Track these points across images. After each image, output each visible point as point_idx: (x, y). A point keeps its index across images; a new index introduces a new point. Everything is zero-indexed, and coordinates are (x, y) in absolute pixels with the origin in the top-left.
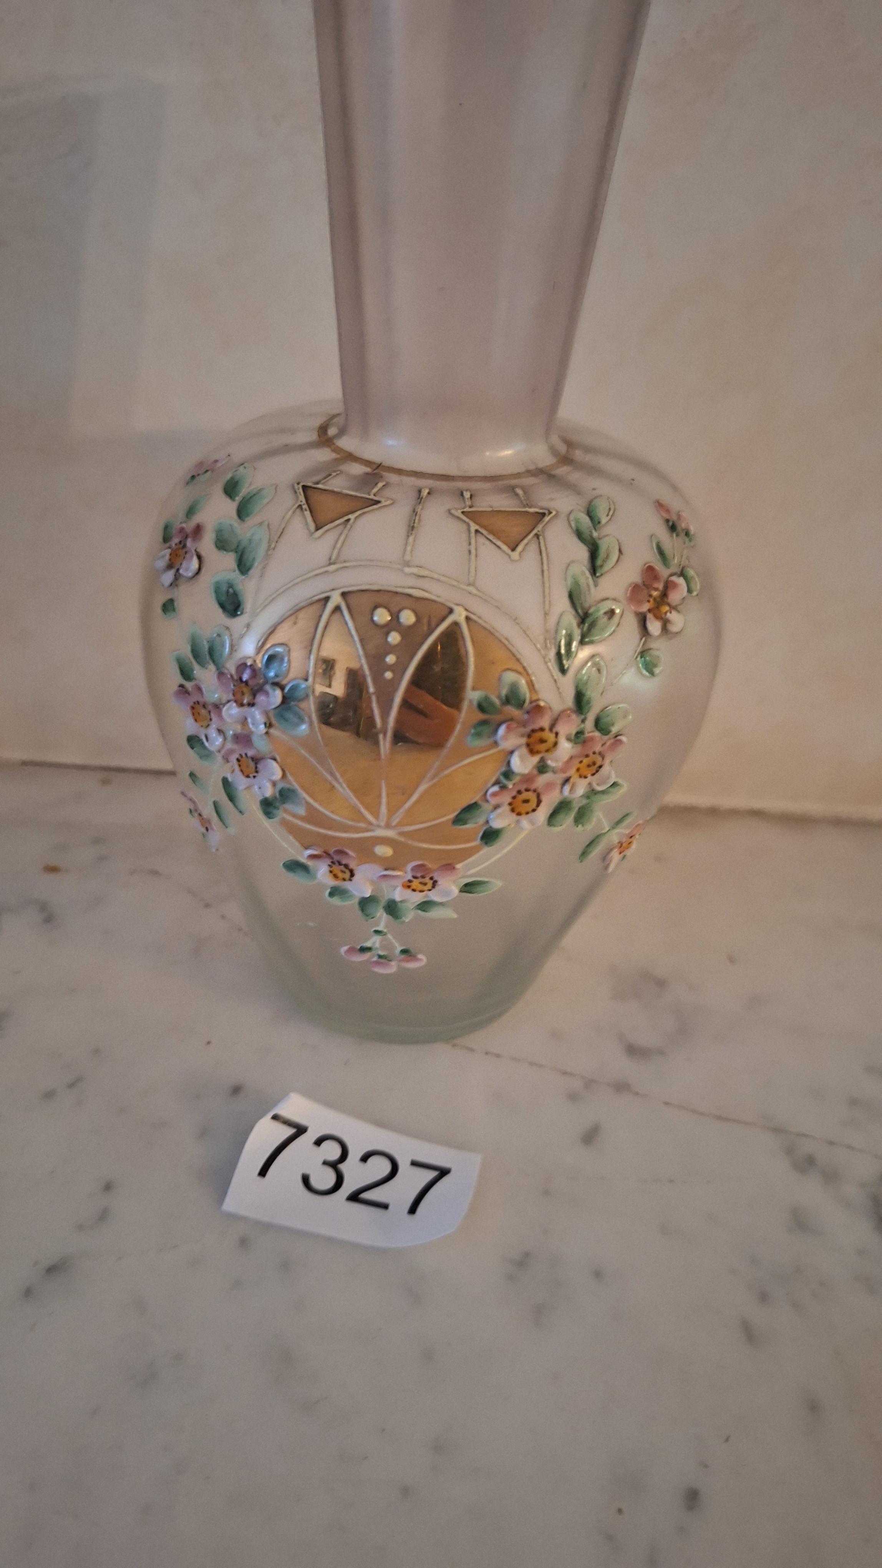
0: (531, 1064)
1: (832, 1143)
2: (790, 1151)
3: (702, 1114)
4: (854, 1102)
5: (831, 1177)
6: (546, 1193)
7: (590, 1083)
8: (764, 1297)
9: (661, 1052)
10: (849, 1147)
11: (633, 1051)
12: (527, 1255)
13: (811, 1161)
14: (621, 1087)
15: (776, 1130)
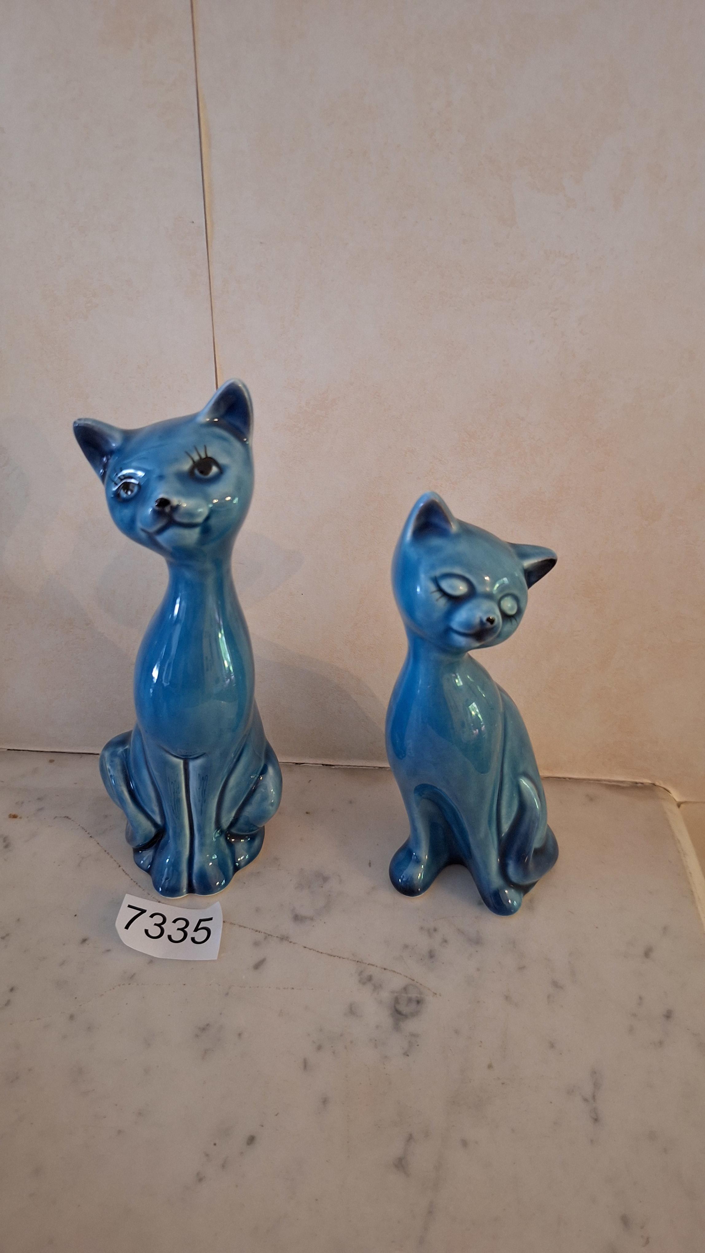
0: (240, 926)
1: (385, 969)
2: (361, 973)
3: (321, 953)
4: (406, 947)
5: (377, 987)
6: (227, 994)
7: (267, 936)
8: (319, 1048)
9: (312, 919)
10: (394, 972)
11: (297, 918)
12: (208, 1025)
13: (370, 978)
14: (284, 938)
15: (358, 962)
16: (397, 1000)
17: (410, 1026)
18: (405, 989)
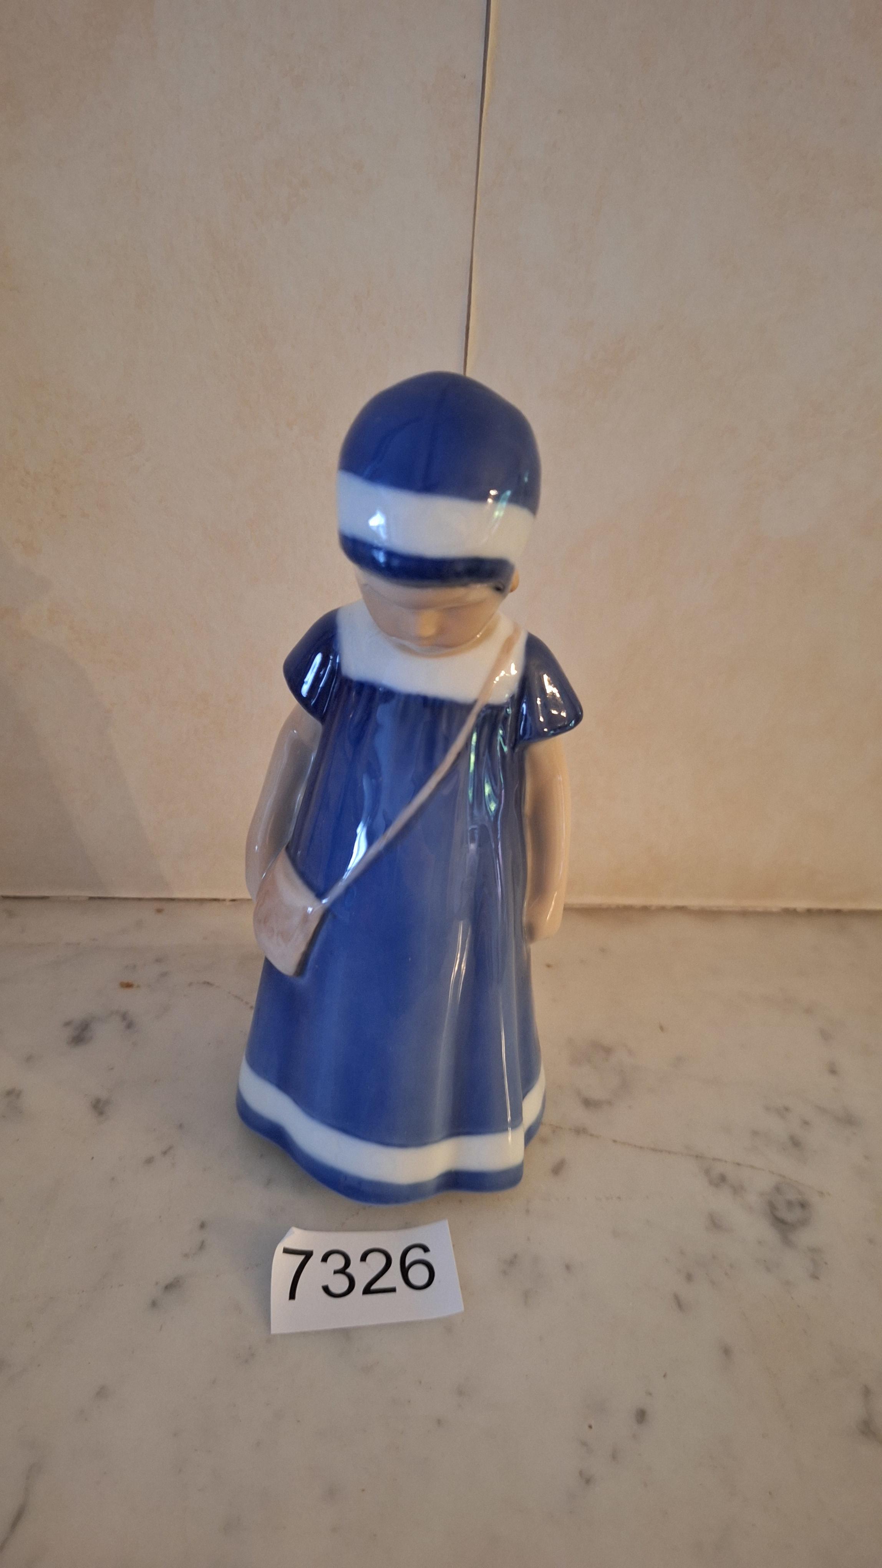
3: (641, 1148)
4: (755, 1133)
5: (738, 1190)
6: (528, 1211)
7: (556, 1129)
8: (689, 1277)
9: (609, 1103)
10: (752, 1167)
11: (588, 1103)
12: (515, 1256)
13: (723, 1178)
14: (580, 1131)
15: (697, 1157)
16: (772, 1207)
17: (805, 1238)
18: (778, 1189)
